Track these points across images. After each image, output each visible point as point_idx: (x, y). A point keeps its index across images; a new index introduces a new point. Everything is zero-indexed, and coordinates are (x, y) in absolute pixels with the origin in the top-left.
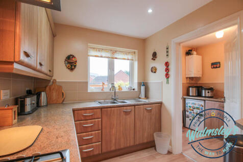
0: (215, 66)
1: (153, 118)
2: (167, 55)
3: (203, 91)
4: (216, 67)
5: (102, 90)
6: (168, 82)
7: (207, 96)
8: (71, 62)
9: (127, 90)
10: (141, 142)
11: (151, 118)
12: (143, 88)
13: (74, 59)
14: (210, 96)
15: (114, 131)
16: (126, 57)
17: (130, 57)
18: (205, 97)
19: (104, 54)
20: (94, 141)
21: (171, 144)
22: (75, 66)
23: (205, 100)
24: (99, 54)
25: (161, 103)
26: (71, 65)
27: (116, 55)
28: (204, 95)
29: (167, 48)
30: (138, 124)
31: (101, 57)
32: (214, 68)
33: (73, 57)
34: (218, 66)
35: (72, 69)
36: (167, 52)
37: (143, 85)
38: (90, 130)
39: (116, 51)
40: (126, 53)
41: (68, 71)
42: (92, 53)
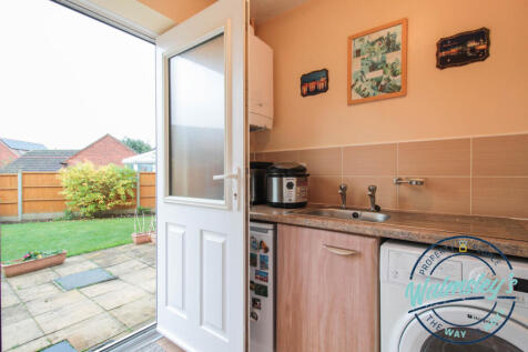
0: (312, 86)
3: (275, 181)
4: (316, 92)
7: (286, 200)
14: (293, 200)
18: (280, 205)
23: (275, 224)
28: (275, 199)
32: (309, 93)
34: (321, 86)
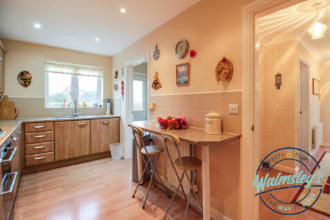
1: (111, 130)
2: (123, 75)
5: (63, 106)
8: (25, 79)
9: (92, 106)
10: (97, 151)
11: (108, 131)
13: (28, 76)
15: (67, 142)
16: (92, 73)
17: (96, 73)
19: (65, 70)
20: (46, 150)
21: (123, 151)
22: (29, 83)
24: (59, 70)
25: (120, 118)
26: (25, 82)
27: (80, 72)
29: (123, 69)
30: (94, 137)
31: (62, 73)
33: (28, 73)
35: (26, 86)
37: (109, 102)
38: (42, 140)
39: (79, 68)
40: (92, 70)
41: (22, 87)
42: (52, 68)
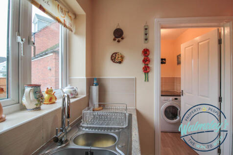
2: (146, 39)
6: (147, 79)
12: (95, 89)
29: (146, 29)
36: (146, 34)
